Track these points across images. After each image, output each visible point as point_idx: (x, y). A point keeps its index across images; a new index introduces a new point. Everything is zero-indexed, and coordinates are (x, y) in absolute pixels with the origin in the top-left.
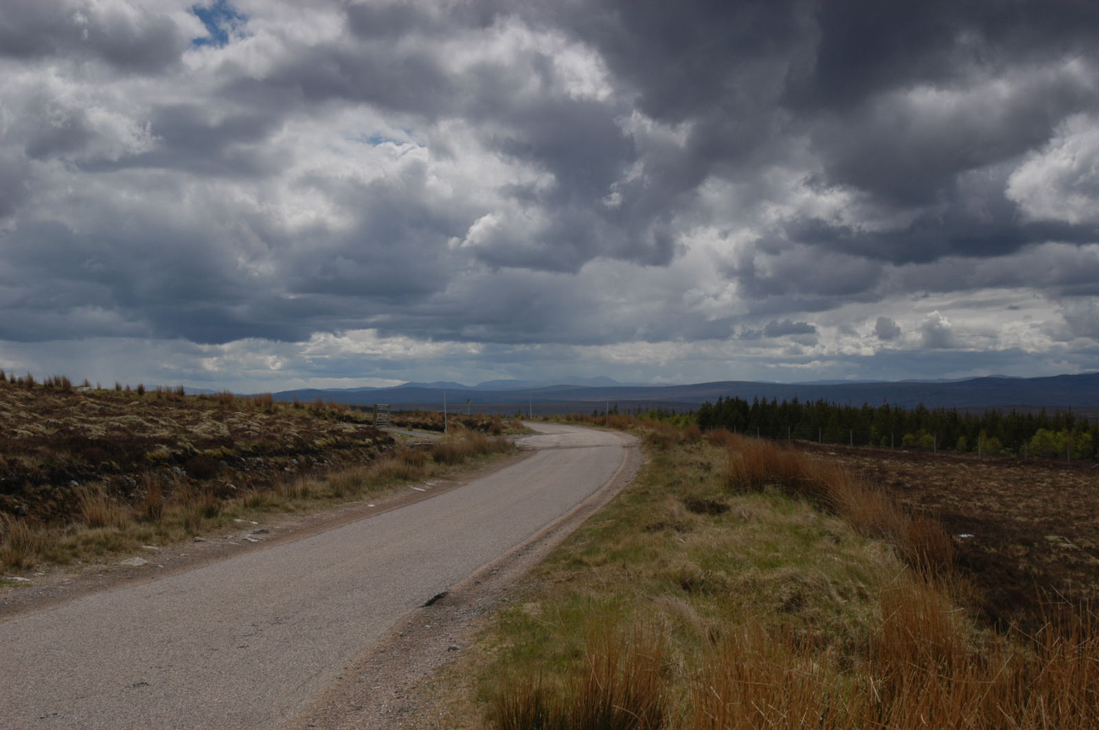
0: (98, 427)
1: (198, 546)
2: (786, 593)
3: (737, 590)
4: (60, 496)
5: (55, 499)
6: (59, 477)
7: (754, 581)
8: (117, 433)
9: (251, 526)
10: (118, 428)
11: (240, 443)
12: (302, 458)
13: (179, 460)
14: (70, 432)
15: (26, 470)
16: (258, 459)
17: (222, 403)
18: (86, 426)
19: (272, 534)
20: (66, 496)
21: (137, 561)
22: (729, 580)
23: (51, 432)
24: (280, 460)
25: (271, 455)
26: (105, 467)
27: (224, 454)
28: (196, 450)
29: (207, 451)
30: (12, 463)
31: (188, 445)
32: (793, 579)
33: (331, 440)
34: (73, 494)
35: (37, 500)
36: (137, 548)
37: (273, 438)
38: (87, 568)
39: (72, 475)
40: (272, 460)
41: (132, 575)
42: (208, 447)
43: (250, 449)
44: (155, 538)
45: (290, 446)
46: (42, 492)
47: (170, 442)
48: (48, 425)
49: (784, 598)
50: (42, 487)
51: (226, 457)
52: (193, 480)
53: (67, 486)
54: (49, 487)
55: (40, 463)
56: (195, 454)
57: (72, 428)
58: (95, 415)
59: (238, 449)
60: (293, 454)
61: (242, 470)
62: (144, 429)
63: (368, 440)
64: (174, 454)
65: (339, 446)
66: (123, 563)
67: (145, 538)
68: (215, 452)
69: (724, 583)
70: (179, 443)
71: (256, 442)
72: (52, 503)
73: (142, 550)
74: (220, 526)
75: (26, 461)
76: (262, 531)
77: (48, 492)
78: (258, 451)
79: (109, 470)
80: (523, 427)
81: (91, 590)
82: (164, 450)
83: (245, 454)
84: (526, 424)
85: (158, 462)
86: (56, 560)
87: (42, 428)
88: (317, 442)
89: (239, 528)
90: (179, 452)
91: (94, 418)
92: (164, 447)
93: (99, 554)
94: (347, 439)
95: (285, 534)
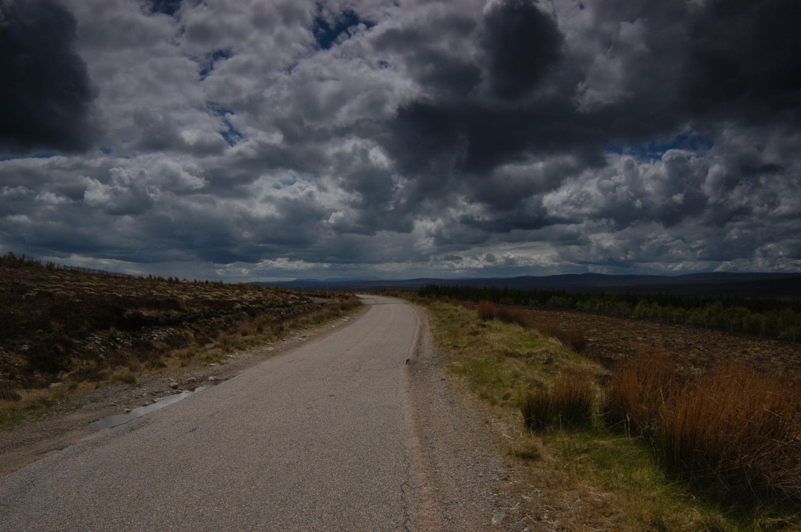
0: (208, 296)
1: (286, 343)
2: (545, 356)
3: (525, 356)
4: (210, 324)
5: (209, 325)
6: (208, 316)
7: (531, 353)
8: (217, 299)
9: (297, 335)
10: (216, 297)
11: (264, 303)
12: (286, 308)
13: (244, 309)
14: (200, 299)
15: (195, 313)
16: (272, 309)
17: (240, 287)
18: (205, 296)
19: (307, 338)
20: (212, 324)
21: (271, 349)
22: (521, 352)
23: (191, 298)
24: (279, 309)
25: (276, 307)
26: (221, 312)
27: (260, 307)
28: (250, 305)
29: (254, 306)
30: (190, 310)
31: (247, 303)
32: (547, 351)
33: (293, 301)
34: (214, 322)
35: (202, 325)
36: (265, 344)
37: (275, 301)
38: (254, 351)
39: (211, 315)
40: (276, 309)
41: (273, 354)
42: (254, 304)
43: (268, 305)
44: (268, 339)
45: (281, 304)
46: (203, 322)
47: (241, 302)
48: (190, 296)
49: (545, 358)
50: (203, 320)
51: (260, 308)
52: (251, 317)
53: (211, 319)
54: (206, 320)
55: (200, 311)
56: (250, 307)
57: (200, 297)
58: (203, 292)
59: (264, 305)
60: (283, 307)
61: (266, 313)
62: (227, 297)
63: (305, 301)
64: (242, 307)
65: (297, 304)
66: (265, 349)
67: (265, 340)
68: (257, 306)
69: (519, 354)
70: (244, 303)
71: (269, 302)
72: (207, 326)
73: (267, 344)
74: (286, 335)
75: (196, 310)
76: (303, 337)
77: (206, 322)
78: (271, 305)
79: (223, 313)
80: (356, 297)
81: (263, 360)
82: (239, 305)
83: (266, 307)
84: (358, 295)
85: (238, 309)
86: (241, 349)
87: (188, 297)
88: (290, 302)
89: (293, 335)
90: (245, 306)
91: (203, 293)
92: (239, 304)
93: (254, 346)
94: (298, 301)
95: (311, 339)
